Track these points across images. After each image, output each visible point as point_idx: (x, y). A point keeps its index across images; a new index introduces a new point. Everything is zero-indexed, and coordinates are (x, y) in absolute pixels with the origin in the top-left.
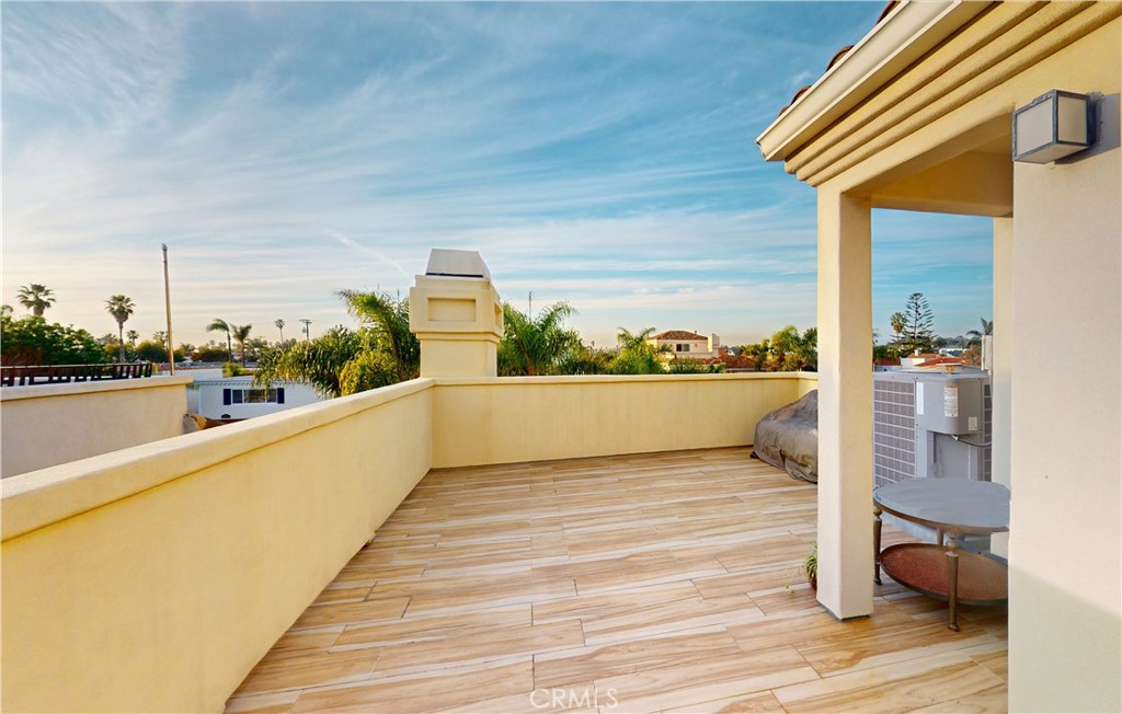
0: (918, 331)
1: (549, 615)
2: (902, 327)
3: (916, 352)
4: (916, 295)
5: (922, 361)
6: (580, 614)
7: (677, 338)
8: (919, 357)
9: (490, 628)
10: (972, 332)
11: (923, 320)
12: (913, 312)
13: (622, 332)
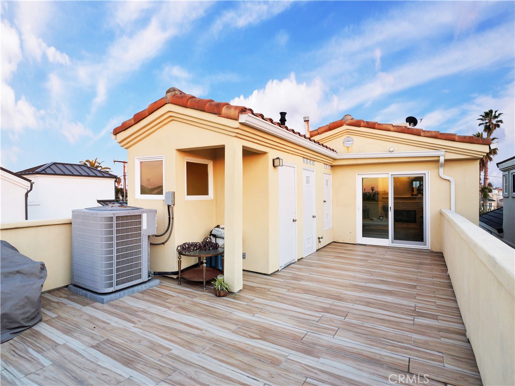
1: (329, 329)
6: (316, 324)
9: (358, 334)
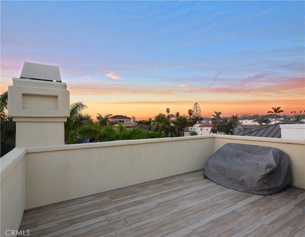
0: (197, 115)
2: (192, 114)
3: (197, 123)
4: (196, 103)
5: (199, 125)
7: (119, 118)
8: (198, 124)
10: (213, 116)
11: (198, 112)
12: (195, 109)
13: (98, 116)
